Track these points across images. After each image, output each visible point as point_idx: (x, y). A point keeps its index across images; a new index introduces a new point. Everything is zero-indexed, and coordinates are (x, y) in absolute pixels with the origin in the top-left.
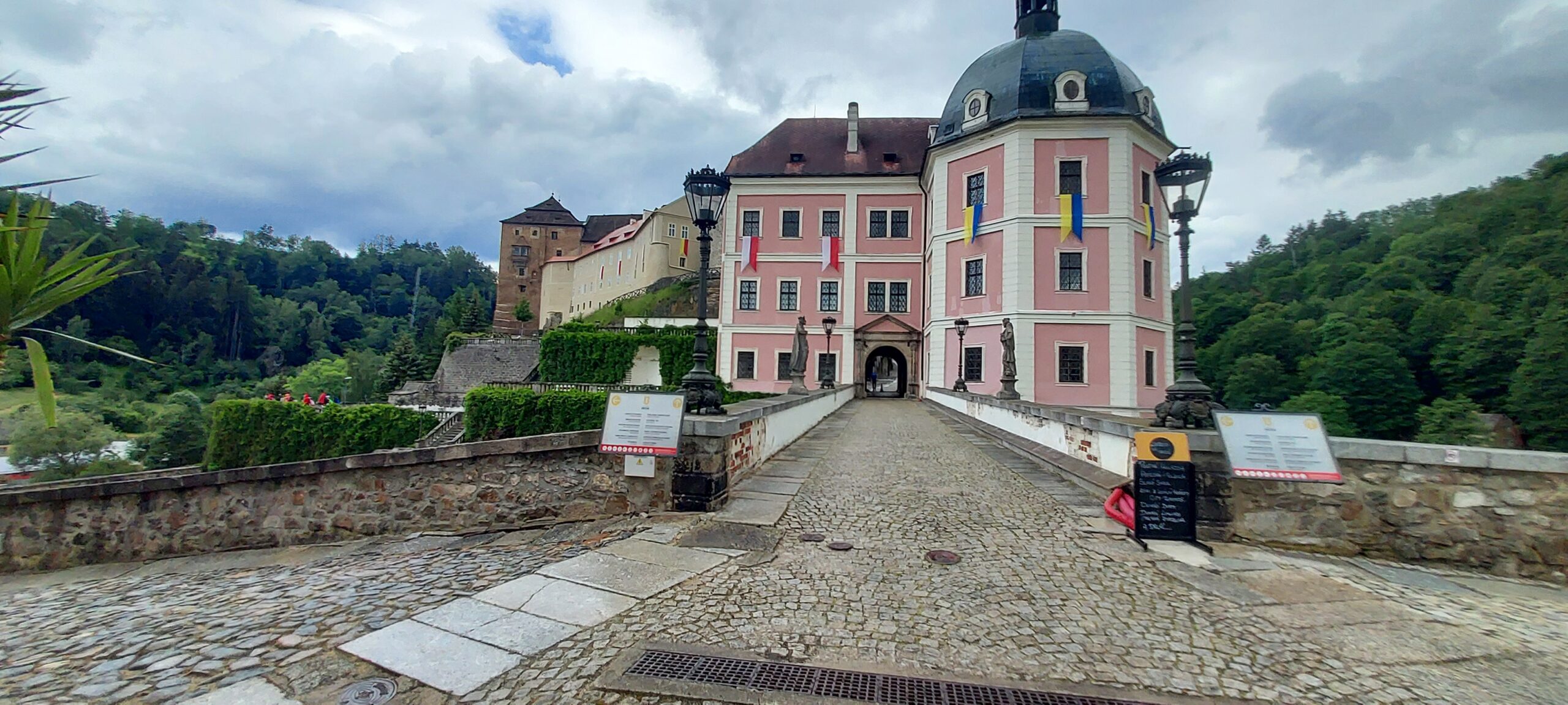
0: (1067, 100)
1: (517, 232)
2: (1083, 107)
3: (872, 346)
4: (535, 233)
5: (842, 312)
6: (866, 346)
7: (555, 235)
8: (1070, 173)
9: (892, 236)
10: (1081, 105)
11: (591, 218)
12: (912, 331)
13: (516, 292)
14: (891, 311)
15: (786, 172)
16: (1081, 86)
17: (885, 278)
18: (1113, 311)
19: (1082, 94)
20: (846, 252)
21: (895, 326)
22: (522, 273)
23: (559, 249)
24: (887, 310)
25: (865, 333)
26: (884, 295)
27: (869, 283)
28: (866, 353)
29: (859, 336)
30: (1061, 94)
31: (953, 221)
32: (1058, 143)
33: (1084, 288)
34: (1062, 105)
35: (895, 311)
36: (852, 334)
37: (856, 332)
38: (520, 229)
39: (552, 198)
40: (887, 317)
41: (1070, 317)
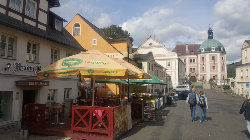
2: (215, 51)
5: (187, 72)
8: (213, 58)
9: (193, 62)
12: (196, 74)
17: (192, 68)
18: (218, 72)
19: (214, 49)
25: (190, 74)
28: (190, 77)
30: (212, 49)
31: (201, 62)
32: (212, 55)
33: (215, 70)
35: (194, 72)
41: (214, 73)
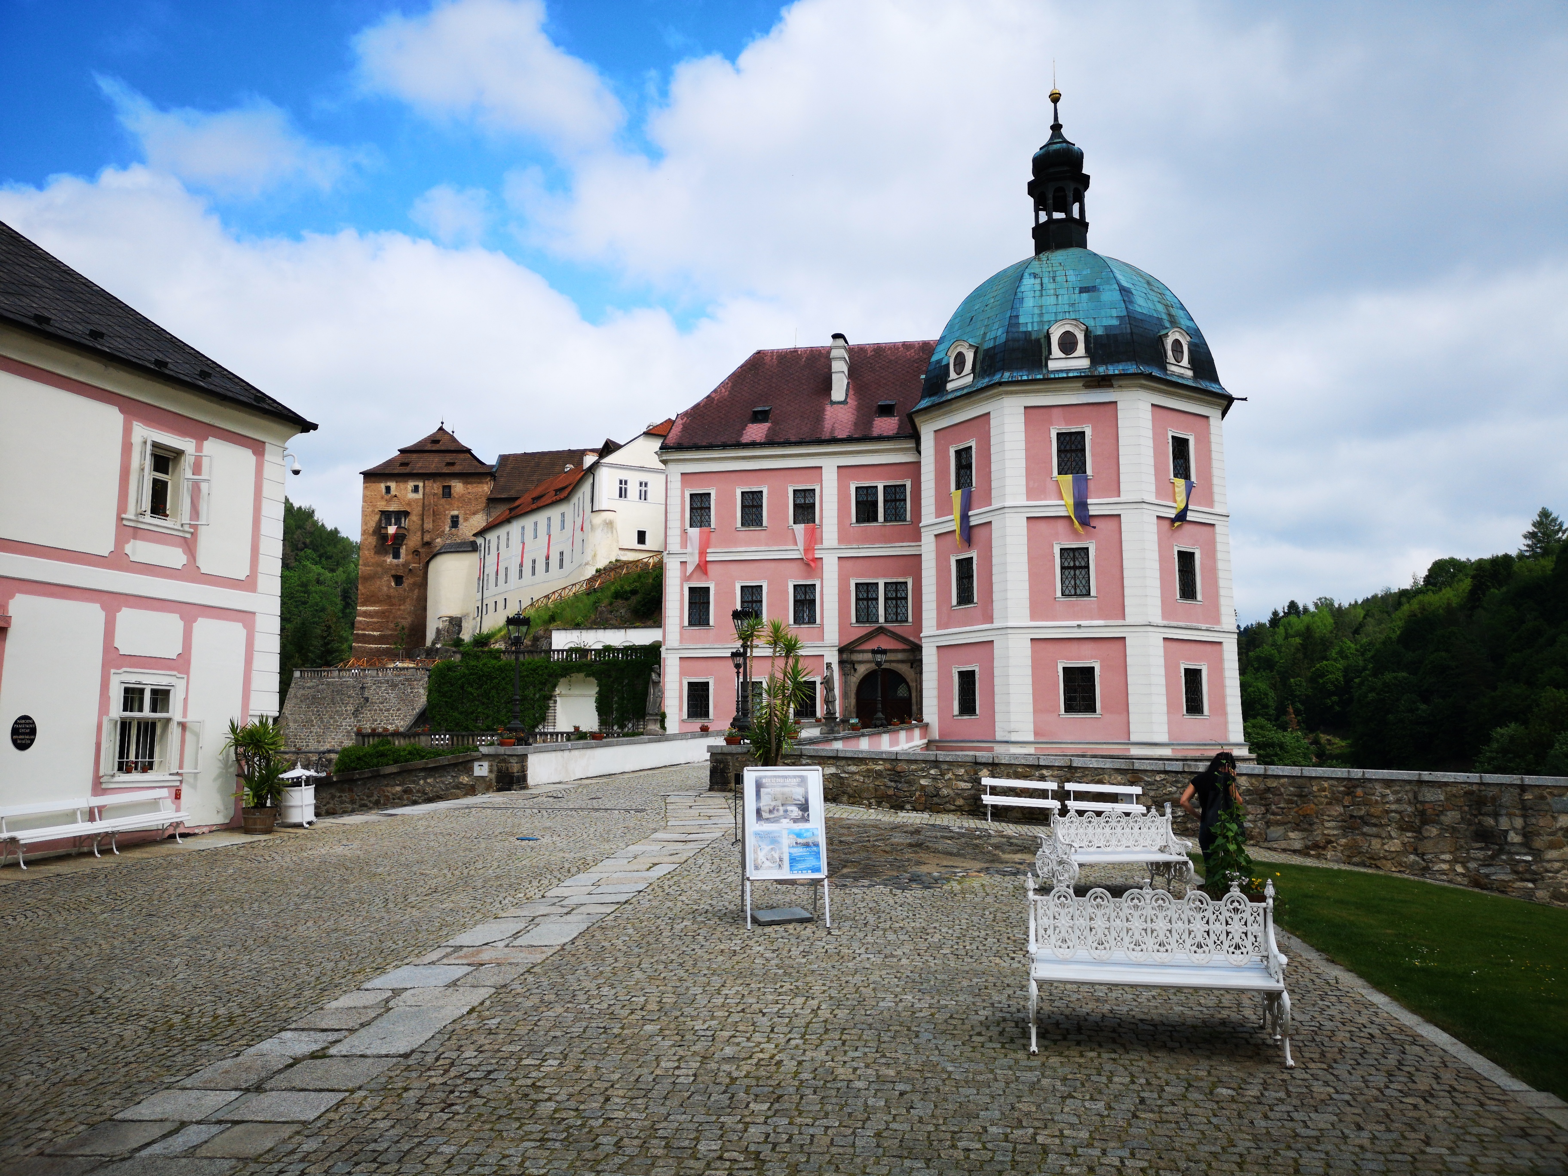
0: (1063, 356)
1: (388, 489)
2: (1085, 363)
3: (862, 670)
4: (416, 489)
5: (822, 625)
6: (855, 670)
7: (447, 492)
8: (1071, 448)
9: (886, 520)
10: (1080, 362)
11: (504, 459)
12: (915, 648)
13: (389, 587)
14: (886, 621)
15: (745, 439)
16: (1080, 337)
17: (877, 577)
18: (1129, 620)
19: (1081, 349)
20: (826, 544)
21: (892, 640)
22: (396, 556)
23: (455, 513)
24: (882, 619)
25: (852, 652)
26: (877, 599)
27: (857, 584)
28: (855, 679)
29: (845, 656)
30: (1056, 351)
31: (942, 507)
32: (1055, 410)
33: (1093, 592)
34: (1058, 362)
35: (892, 622)
36: (836, 653)
37: (841, 651)
38: (393, 485)
39: (441, 429)
40: (881, 630)
41: (1076, 630)
